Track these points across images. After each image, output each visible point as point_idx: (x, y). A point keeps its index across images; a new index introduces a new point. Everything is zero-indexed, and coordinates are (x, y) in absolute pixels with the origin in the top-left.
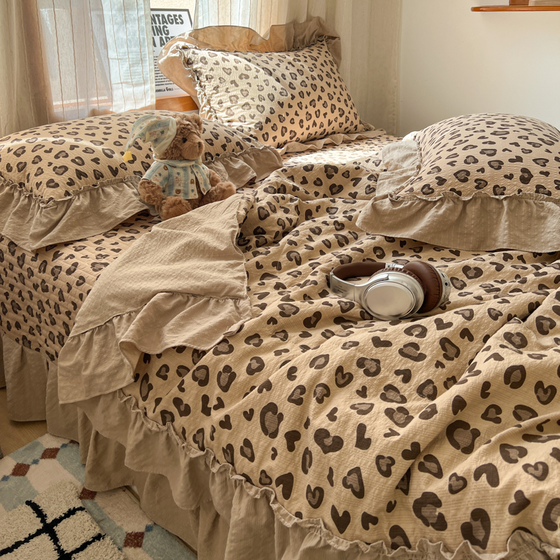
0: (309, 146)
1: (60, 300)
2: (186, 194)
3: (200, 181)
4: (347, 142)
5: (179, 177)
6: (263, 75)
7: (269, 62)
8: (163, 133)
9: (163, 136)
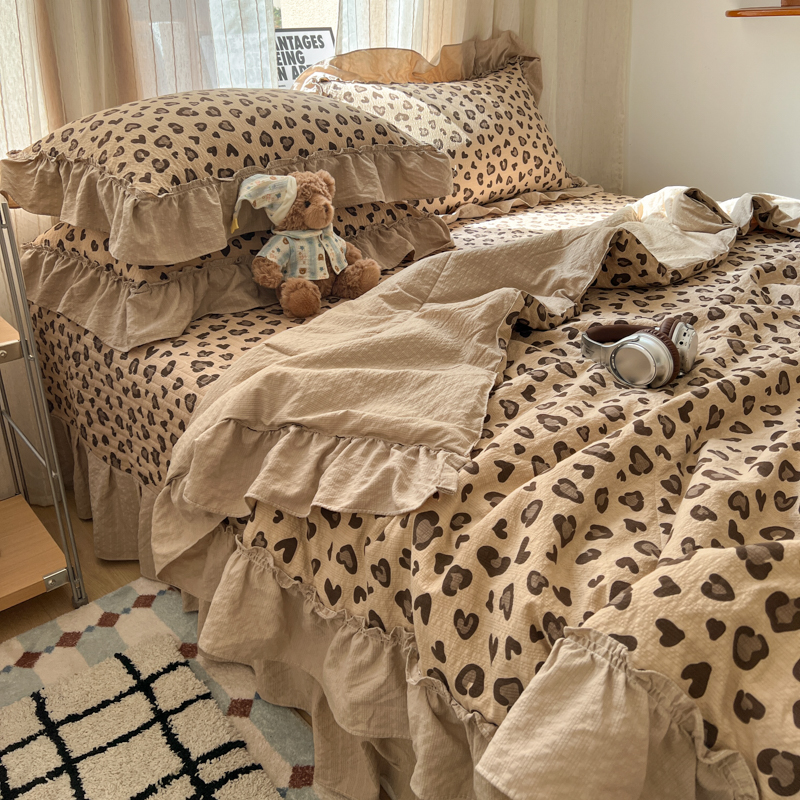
0: (491, 210)
1: (154, 408)
2: (313, 273)
3: (331, 257)
4: (546, 204)
5: (303, 252)
6: (427, 114)
7: (437, 95)
8: (279, 196)
9: (280, 200)
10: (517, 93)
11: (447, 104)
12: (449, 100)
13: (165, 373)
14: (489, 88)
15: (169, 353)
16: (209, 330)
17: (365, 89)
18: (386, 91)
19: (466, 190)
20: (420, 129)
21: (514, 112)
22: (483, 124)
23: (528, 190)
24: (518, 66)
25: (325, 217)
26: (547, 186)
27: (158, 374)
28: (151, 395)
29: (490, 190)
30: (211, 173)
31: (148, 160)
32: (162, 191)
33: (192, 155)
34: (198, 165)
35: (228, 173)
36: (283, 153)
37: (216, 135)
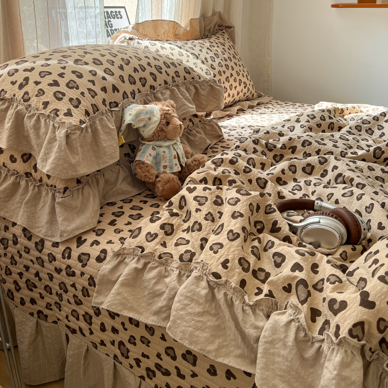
0: (228, 113)
1: (90, 285)
2: (171, 168)
3: (180, 156)
4: (251, 108)
5: (165, 155)
6: (192, 59)
7: (194, 48)
8: (150, 119)
9: (151, 122)
10: (230, 46)
11: (200, 53)
12: (201, 50)
13: (100, 260)
14: (217, 43)
15: (96, 242)
16: (114, 217)
17: (156, 44)
18: (166, 45)
21: (231, 57)
22: (220, 65)
23: (240, 101)
24: (224, 31)
26: (247, 97)
27: (92, 261)
28: (87, 276)
29: (225, 101)
30: (106, 106)
33: (94, 94)
34: (98, 101)
35: (115, 105)
36: (142, 89)
37: (104, 78)
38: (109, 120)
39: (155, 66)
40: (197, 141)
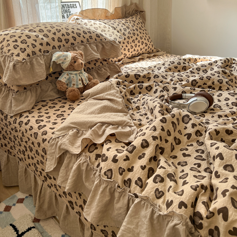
0: (132, 60)
2: (77, 85)
3: (83, 80)
4: (149, 58)
5: (74, 78)
6: (111, 30)
7: (114, 23)
8: (65, 59)
9: (66, 61)
10: (139, 22)
12: (118, 25)
13: (26, 124)
14: (130, 21)
15: (27, 117)
16: (41, 107)
17: (91, 22)
18: (98, 22)
19: (124, 54)
20: (109, 35)
21: (138, 29)
22: (129, 33)
23: (143, 53)
24: (138, 14)
25: (81, 66)
26: (149, 52)
27: (24, 124)
28: (21, 132)
29: (132, 54)
30: (41, 52)
31: (19, 48)
32: (24, 59)
33: (34, 46)
34: (36, 50)
35: (47, 52)
36: (65, 44)
37: (42, 39)
38: (41, 59)
39: (77, 33)
40: (103, 74)
